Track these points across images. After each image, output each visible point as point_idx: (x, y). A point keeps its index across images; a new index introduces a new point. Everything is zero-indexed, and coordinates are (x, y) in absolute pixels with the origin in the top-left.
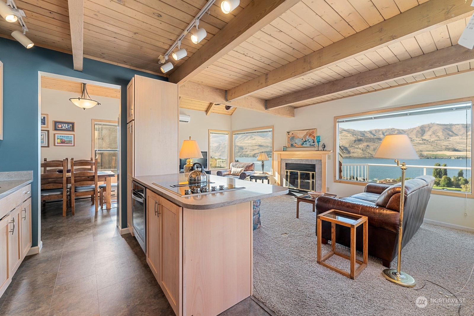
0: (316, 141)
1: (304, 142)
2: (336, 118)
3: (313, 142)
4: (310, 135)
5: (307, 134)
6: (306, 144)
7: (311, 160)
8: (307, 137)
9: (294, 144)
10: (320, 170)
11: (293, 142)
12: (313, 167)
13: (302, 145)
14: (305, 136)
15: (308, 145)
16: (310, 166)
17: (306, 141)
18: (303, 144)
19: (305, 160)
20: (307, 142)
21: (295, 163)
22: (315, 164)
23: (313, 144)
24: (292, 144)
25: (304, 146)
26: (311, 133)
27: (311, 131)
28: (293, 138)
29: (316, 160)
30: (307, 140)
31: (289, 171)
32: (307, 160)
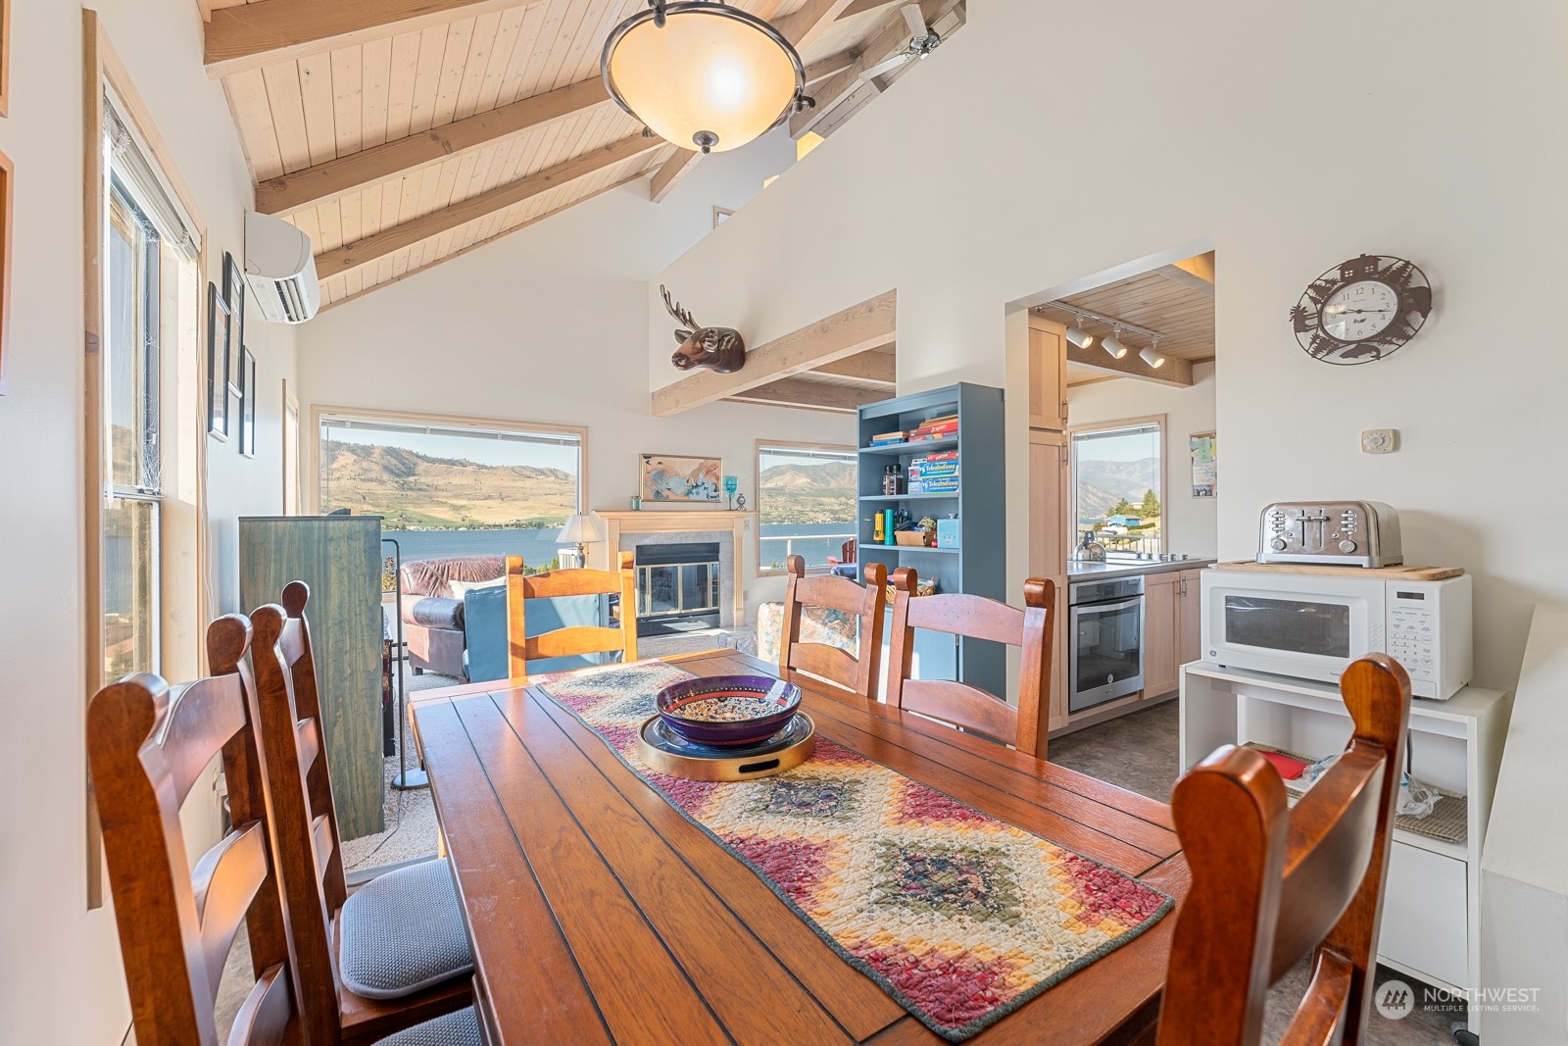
0: (722, 486)
1: (693, 487)
2: (759, 442)
3: (715, 491)
4: (707, 473)
5: (699, 469)
6: (697, 493)
7: (709, 534)
8: (701, 476)
9: (666, 493)
10: (729, 555)
11: (662, 487)
12: (712, 551)
13: (687, 494)
14: (695, 473)
15: (703, 495)
16: (705, 548)
17: (697, 486)
18: (690, 492)
19: (695, 533)
20: (701, 489)
21: (666, 542)
22: (718, 544)
23: (715, 494)
24: (658, 492)
25: (691, 497)
26: (710, 465)
27: (711, 462)
28: (661, 474)
29: (721, 533)
30: (699, 483)
31: (649, 568)
32: (699, 534)
